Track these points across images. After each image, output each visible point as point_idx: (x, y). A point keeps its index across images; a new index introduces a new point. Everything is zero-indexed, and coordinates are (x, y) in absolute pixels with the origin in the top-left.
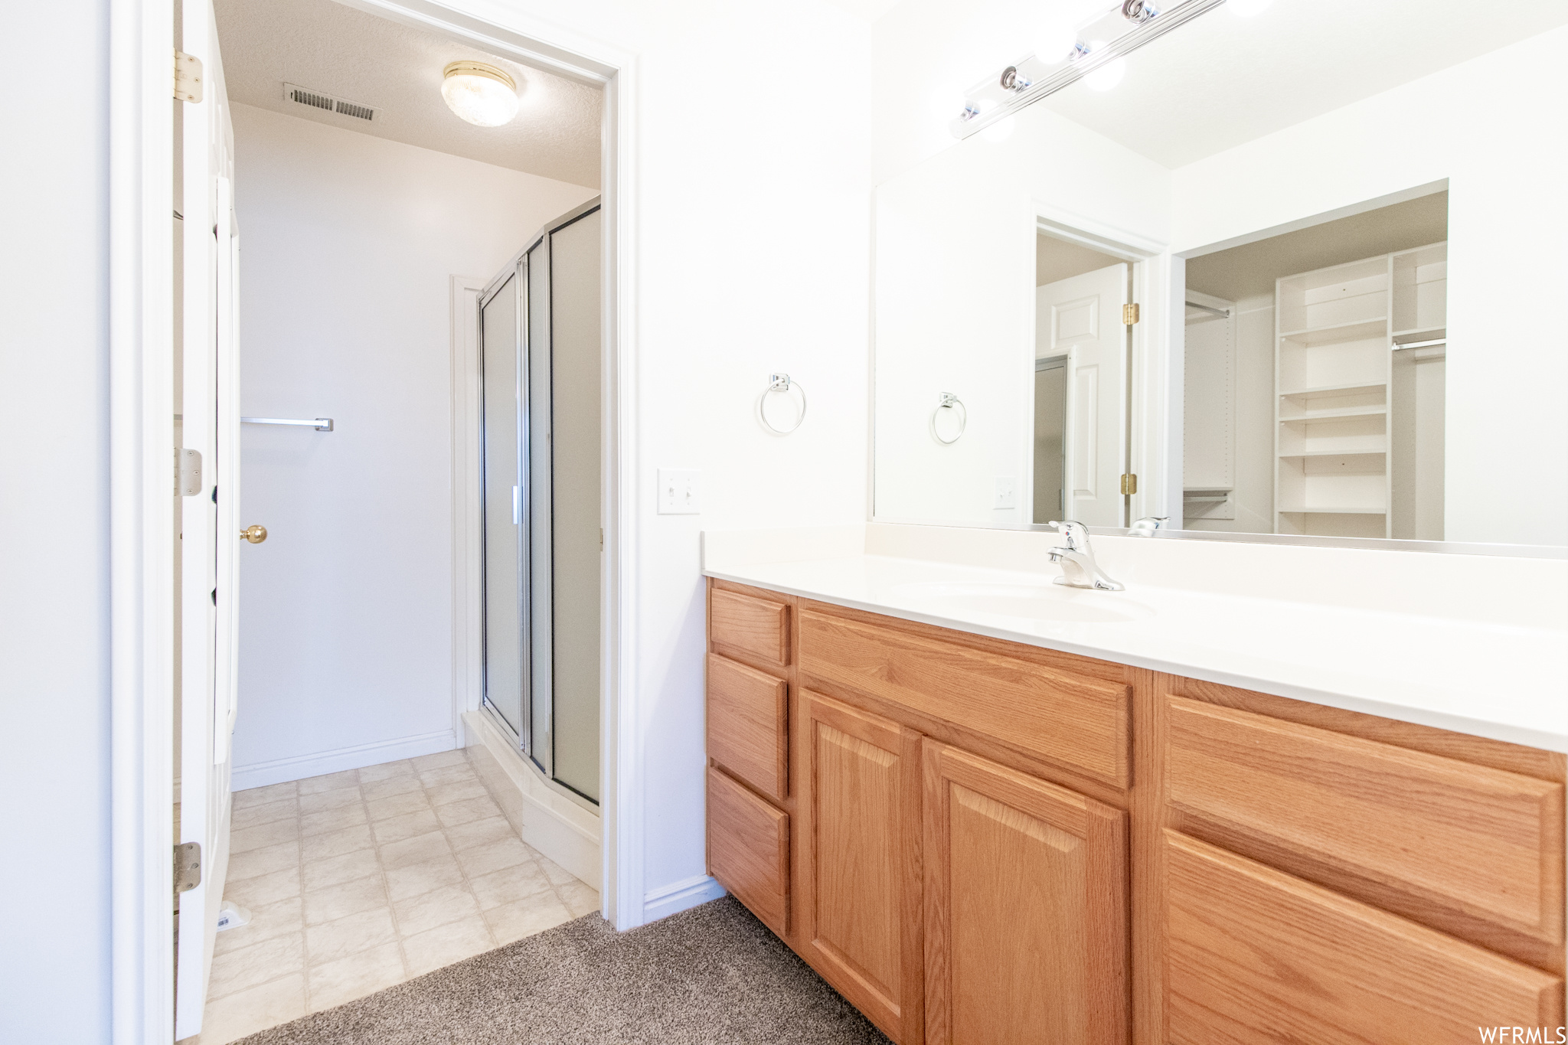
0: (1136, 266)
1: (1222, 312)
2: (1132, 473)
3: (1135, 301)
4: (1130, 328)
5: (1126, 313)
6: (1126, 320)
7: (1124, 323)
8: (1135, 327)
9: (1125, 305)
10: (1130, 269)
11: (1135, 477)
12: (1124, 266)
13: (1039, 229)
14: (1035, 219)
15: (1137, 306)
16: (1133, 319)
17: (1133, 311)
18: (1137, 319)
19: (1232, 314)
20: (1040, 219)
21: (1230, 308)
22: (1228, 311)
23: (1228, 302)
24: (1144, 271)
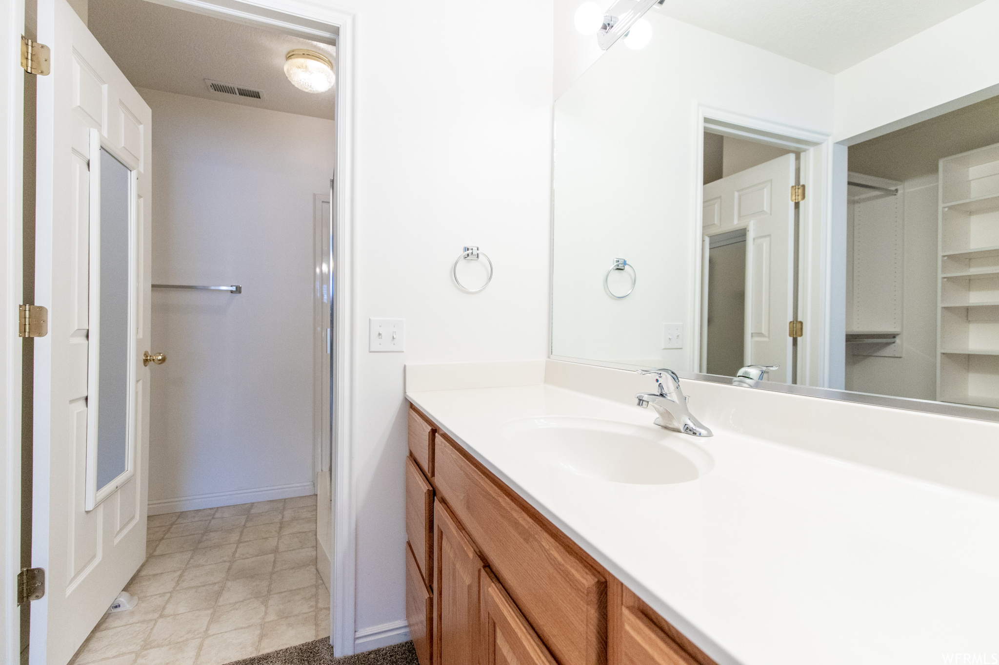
0: (802, 155)
1: (892, 191)
2: (799, 320)
3: (802, 183)
4: (797, 205)
5: (794, 193)
6: (794, 198)
7: (792, 201)
8: (802, 203)
9: (793, 187)
10: (798, 158)
11: (801, 323)
12: (792, 156)
13: (705, 128)
14: (701, 121)
15: (804, 186)
16: (800, 198)
17: (800, 191)
18: (804, 197)
19: (900, 192)
20: (706, 120)
21: (898, 187)
22: (897, 190)
23: (894, 182)
24: (810, 158)
